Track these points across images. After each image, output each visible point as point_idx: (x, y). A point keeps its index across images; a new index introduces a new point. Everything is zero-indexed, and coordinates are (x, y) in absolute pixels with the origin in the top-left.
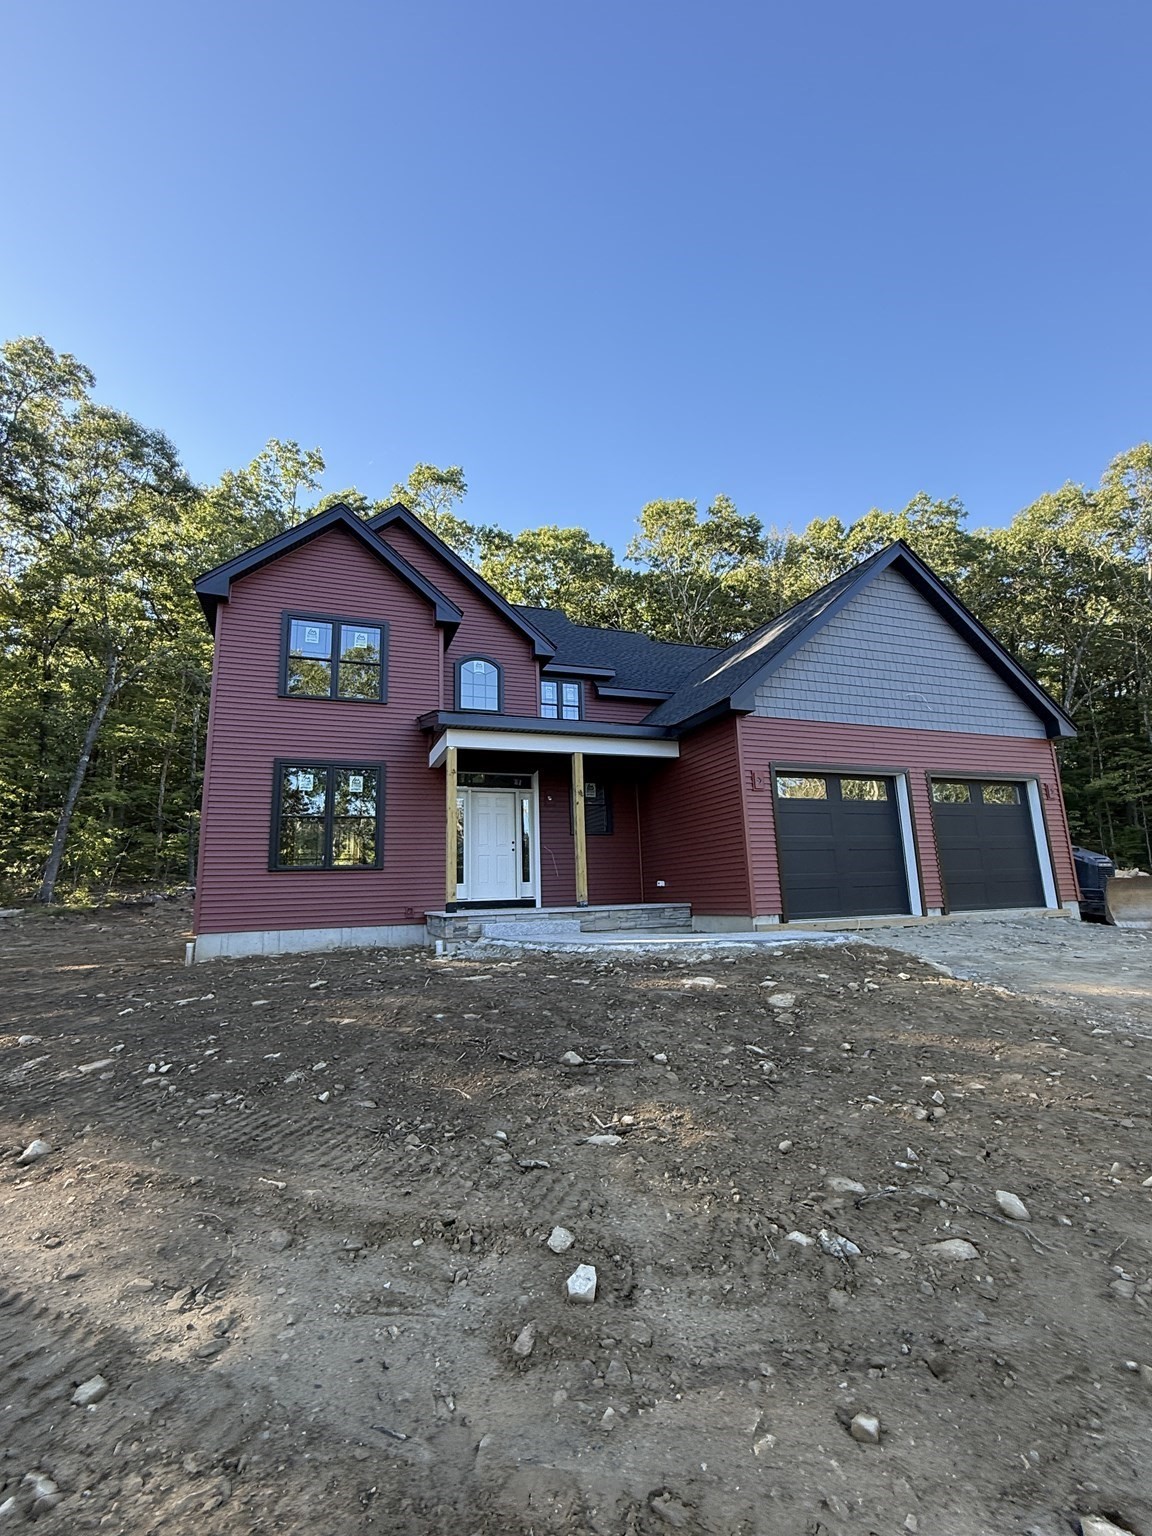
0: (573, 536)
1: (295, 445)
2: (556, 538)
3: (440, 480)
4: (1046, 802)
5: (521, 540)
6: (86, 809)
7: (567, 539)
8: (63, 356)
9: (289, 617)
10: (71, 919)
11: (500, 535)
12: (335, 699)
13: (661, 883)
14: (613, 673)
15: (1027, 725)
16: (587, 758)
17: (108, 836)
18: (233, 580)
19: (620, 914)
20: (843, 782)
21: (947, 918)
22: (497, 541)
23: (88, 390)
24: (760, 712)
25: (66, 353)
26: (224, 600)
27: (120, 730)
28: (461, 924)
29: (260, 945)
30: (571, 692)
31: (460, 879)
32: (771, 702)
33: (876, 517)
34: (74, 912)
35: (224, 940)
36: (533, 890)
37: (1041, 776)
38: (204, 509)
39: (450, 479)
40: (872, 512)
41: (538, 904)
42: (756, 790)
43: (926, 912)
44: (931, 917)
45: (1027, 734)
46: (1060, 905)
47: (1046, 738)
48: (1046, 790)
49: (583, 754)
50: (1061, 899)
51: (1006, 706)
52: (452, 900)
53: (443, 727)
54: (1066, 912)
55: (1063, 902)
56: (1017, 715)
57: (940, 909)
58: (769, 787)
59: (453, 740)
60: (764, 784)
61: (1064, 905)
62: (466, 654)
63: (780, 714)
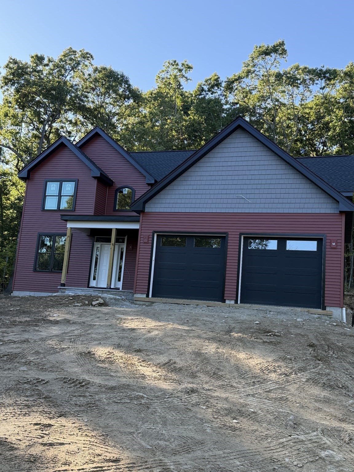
1: (175, 62)
8: (81, 51)
9: (47, 181)
12: (58, 210)
15: (324, 206)
18: (30, 171)
23: (92, 62)
24: (152, 210)
25: (81, 49)
26: (28, 178)
32: (159, 205)
35: (20, 293)
36: (120, 285)
42: (145, 243)
43: (224, 301)
44: (228, 304)
45: (323, 211)
46: (324, 309)
47: (339, 212)
48: (331, 243)
49: (116, 229)
50: (325, 305)
51: (309, 196)
52: (62, 282)
53: (66, 221)
54: (328, 312)
55: (326, 307)
56: (317, 201)
57: (234, 301)
58: (151, 242)
59: (70, 225)
60: (148, 240)
61: (328, 309)
62: (120, 186)
63: (162, 210)
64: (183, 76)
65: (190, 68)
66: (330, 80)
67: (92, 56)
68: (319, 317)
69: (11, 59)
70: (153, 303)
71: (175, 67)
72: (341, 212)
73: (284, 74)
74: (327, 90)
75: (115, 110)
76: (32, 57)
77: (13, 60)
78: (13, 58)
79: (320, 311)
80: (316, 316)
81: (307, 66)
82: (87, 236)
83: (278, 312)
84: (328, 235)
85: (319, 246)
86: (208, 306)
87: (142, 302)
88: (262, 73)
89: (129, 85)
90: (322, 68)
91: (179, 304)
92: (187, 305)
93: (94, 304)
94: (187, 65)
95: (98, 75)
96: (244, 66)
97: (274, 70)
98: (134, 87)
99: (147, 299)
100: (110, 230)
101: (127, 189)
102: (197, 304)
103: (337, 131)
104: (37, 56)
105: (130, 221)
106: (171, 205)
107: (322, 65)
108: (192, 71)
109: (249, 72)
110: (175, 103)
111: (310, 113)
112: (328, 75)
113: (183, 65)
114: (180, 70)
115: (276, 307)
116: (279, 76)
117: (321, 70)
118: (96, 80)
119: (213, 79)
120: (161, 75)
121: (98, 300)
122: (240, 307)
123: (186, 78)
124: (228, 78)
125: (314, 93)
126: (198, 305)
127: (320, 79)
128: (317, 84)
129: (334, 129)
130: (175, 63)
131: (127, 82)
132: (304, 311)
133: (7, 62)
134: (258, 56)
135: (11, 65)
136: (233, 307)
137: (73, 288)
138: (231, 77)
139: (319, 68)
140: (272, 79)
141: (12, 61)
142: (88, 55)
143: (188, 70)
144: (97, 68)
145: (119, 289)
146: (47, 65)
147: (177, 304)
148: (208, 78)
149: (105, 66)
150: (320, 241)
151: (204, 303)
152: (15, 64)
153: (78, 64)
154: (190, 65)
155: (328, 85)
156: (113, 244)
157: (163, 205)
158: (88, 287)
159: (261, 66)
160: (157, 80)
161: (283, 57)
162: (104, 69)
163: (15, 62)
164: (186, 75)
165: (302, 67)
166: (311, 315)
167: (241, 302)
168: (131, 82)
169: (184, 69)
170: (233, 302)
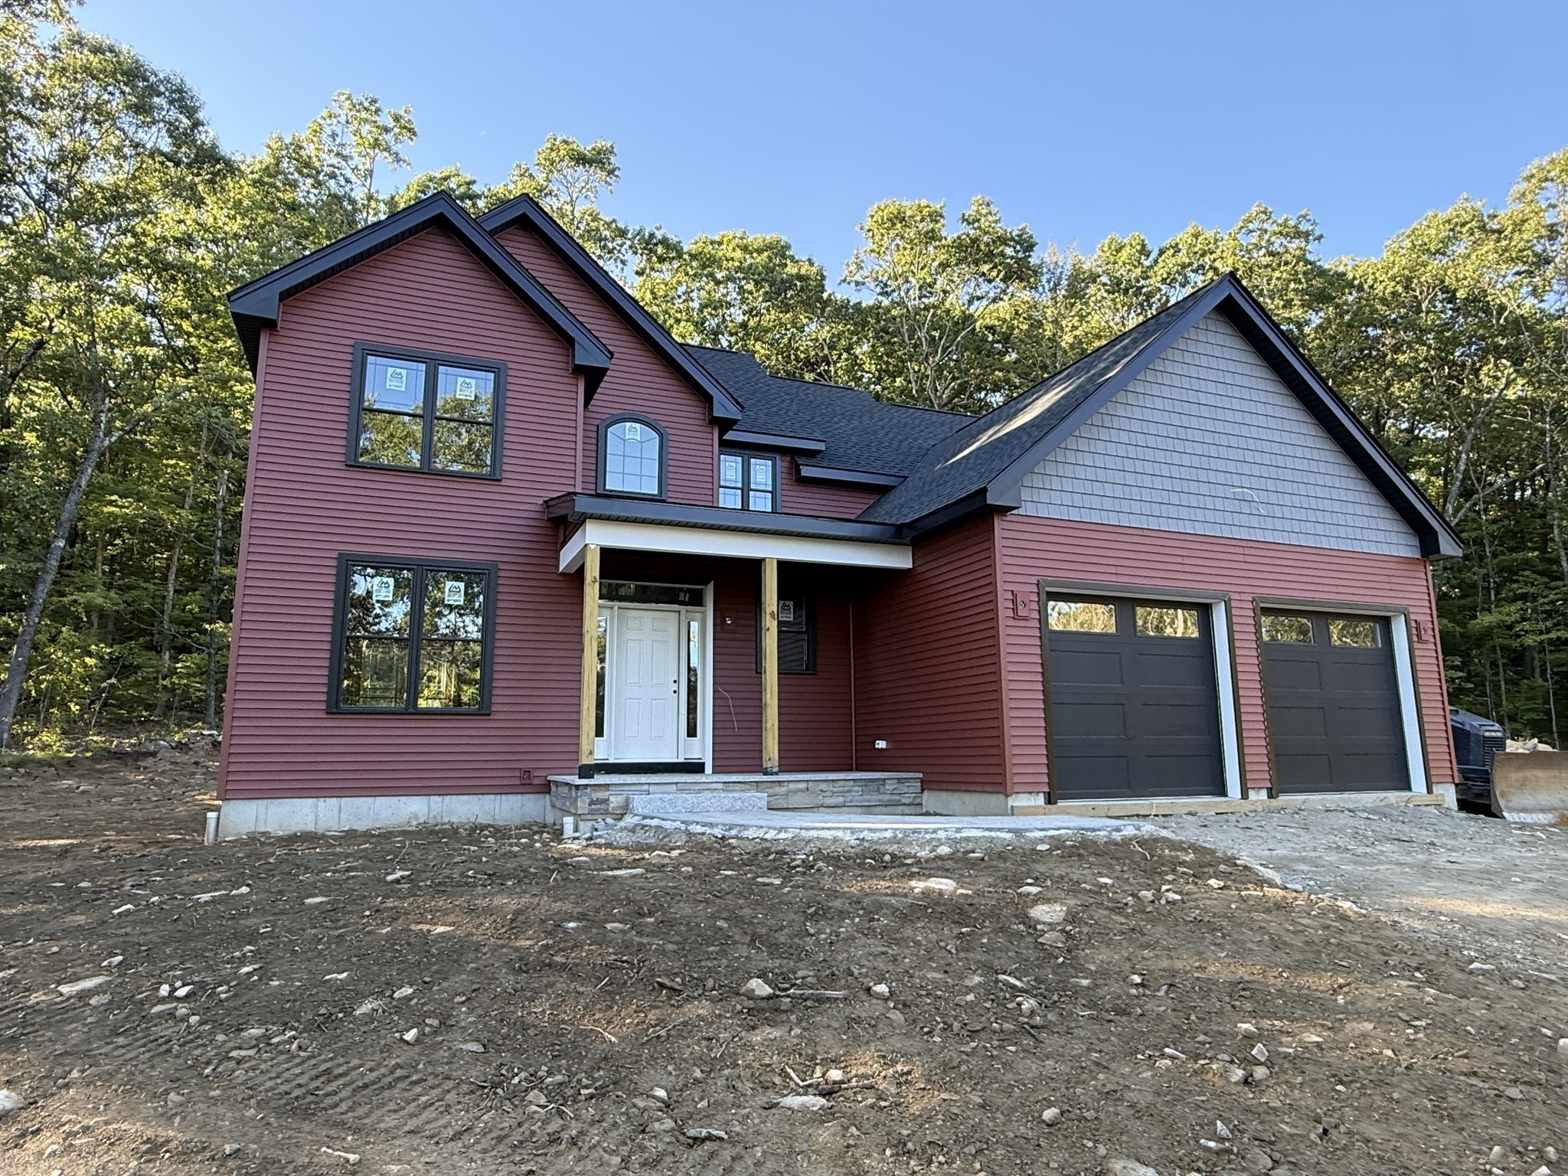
0: (769, 247)
2: (745, 249)
3: (581, 160)
4: (1416, 645)
5: (694, 249)
6: (60, 615)
7: (759, 251)
9: (363, 353)
10: (35, 773)
11: (664, 242)
12: (426, 471)
13: (881, 744)
14: (821, 446)
15: (1394, 538)
16: (783, 566)
17: (90, 654)
18: (285, 296)
19: (824, 786)
20: (1140, 611)
21: (1274, 803)
22: (660, 250)
23: (75, 11)
24: (1028, 509)
26: (271, 325)
27: (111, 503)
28: (601, 795)
29: (311, 818)
30: (762, 471)
31: (599, 732)
32: (1044, 496)
33: (1196, 236)
34: (40, 763)
35: (262, 809)
36: (701, 749)
37: (1412, 609)
38: (242, 190)
39: (596, 160)
40: (1190, 230)
41: (708, 769)
42: (1019, 618)
43: (1245, 794)
44: (1257, 801)
45: (1394, 551)
46: (1430, 789)
48: (1418, 629)
50: (1431, 781)
51: (1367, 511)
53: (586, 517)
54: (1438, 798)
55: (1433, 785)
56: (1384, 525)
57: (1267, 791)
58: (1036, 615)
59: (597, 535)
60: (1029, 611)
61: (1435, 789)
62: (615, 412)
63: (1055, 513)
79: (1426, 797)
82: (560, 578)
89: (198, 123)
98: (211, 135)
99: (1053, 811)
106: (1077, 500)
108: (414, 141)
131: (190, 110)
144: (82, 35)
156: (772, 614)
157: (1056, 498)
168: (205, 116)
170: (1263, 795)
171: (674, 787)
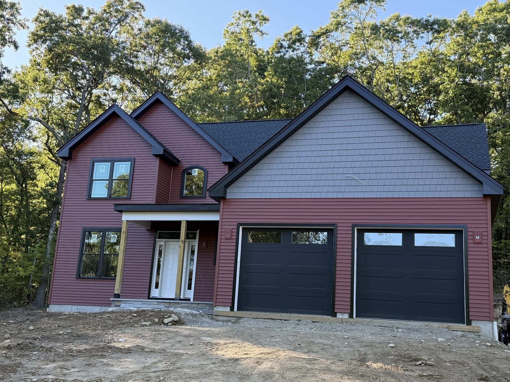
4: (470, 245)
9: (93, 162)
12: (108, 198)
15: (465, 188)
18: (72, 148)
24: (236, 196)
26: (69, 158)
31: (157, 287)
32: (244, 190)
41: (192, 300)
42: (227, 239)
43: (334, 315)
44: (340, 318)
45: (461, 195)
46: (469, 323)
47: (482, 196)
48: (474, 236)
49: (186, 221)
50: (470, 319)
51: (442, 175)
52: (116, 292)
53: (121, 211)
54: (475, 328)
55: (472, 321)
56: (453, 181)
57: (348, 314)
58: (235, 237)
59: (126, 217)
60: (232, 236)
61: (474, 323)
62: (188, 166)
63: (248, 196)
64: (257, 30)
65: (265, 19)
66: (439, 32)
67: (143, 6)
68: (463, 335)
69: (42, 10)
70: (239, 318)
71: (247, 18)
72: (486, 196)
73: (381, 26)
74: (435, 45)
75: (172, 72)
76: (68, 8)
77: (44, 12)
78: (44, 10)
79: (463, 326)
80: (459, 333)
81: (410, 16)
82: (147, 231)
83: (409, 329)
84: (469, 226)
85: (459, 240)
86: (313, 322)
87: (225, 317)
88: (354, 25)
89: (190, 42)
90: (429, 19)
91: (275, 319)
92: (285, 320)
93: (166, 322)
94: (262, 16)
95: (151, 30)
96: (332, 17)
97: (370, 22)
98: (195, 44)
99: (232, 314)
100: (179, 223)
101: (197, 170)
102: (299, 319)
103: (450, 95)
104: (74, 7)
105: (205, 211)
106: (260, 190)
107: (429, 15)
108: (268, 23)
109: (339, 24)
110: (248, 62)
111: (413, 73)
112: (436, 27)
113: (257, 16)
114: (254, 23)
115: (405, 322)
116: (375, 29)
117: (427, 21)
118: (148, 36)
119: (294, 33)
120: (229, 28)
121: (170, 317)
122: (357, 323)
123: (261, 32)
124: (312, 32)
125: (419, 49)
126: (299, 321)
127: (425, 31)
128: (422, 37)
129: (446, 93)
130: (247, 15)
131: (186, 38)
132: (443, 328)
133: (37, 14)
134: (350, 4)
135: (42, 18)
136: (347, 322)
137: (131, 300)
138: (317, 30)
139: (425, 18)
140: (367, 32)
141: (42, 13)
142: (139, 6)
143: (264, 22)
144: (149, 21)
145: (190, 300)
146: (87, 18)
147: (272, 319)
148: (288, 32)
149: (159, 19)
150: (458, 233)
151: (307, 318)
152: (47, 16)
153: (127, 16)
154: (266, 16)
155: (436, 38)
156: (182, 241)
157: (250, 190)
158: (149, 298)
159: (353, 17)
160: (225, 34)
161: (381, 5)
162: (159, 22)
163: (47, 14)
164: (261, 29)
165: (403, 17)
166: (453, 332)
167: (357, 316)
168: (192, 38)
169: (259, 21)
170: (346, 316)
171: (141, 303)
